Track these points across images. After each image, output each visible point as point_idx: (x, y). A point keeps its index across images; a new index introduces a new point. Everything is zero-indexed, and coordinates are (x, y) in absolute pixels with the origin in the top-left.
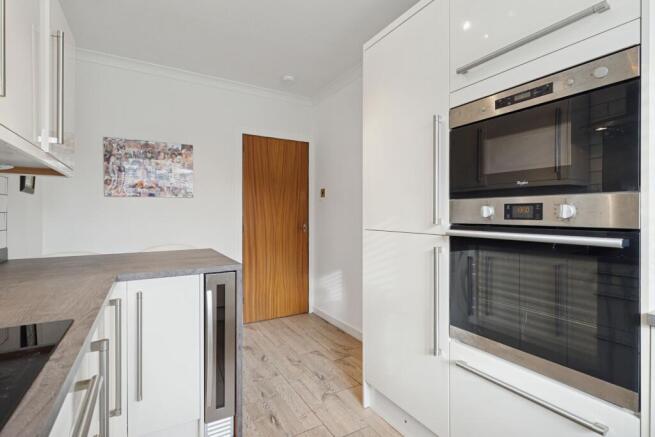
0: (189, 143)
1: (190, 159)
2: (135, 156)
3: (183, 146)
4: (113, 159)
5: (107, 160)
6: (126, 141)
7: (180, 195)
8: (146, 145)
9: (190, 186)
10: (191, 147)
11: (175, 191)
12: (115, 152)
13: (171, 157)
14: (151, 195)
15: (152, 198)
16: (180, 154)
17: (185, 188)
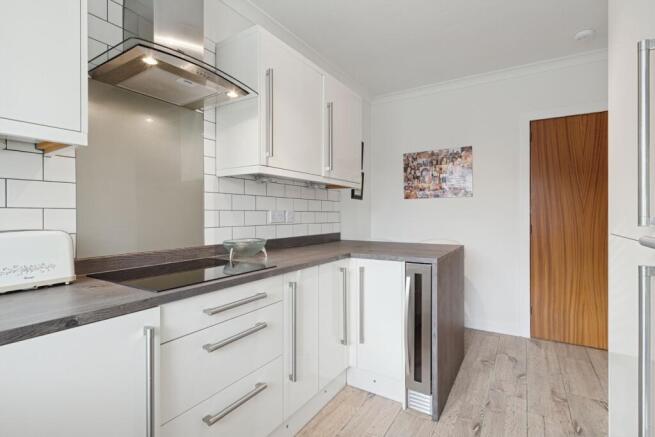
0: (468, 145)
1: (469, 159)
2: (425, 165)
3: (463, 149)
4: (409, 170)
5: (405, 170)
6: (418, 154)
7: (460, 195)
8: (433, 154)
9: (468, 185)
10: (471, 148)
11: (456, 191)
12: (411, 164)
13: (452, 161)
14: (437, 196)
15: (437, 199)
16: (461, 157)
17: (464, 189)
